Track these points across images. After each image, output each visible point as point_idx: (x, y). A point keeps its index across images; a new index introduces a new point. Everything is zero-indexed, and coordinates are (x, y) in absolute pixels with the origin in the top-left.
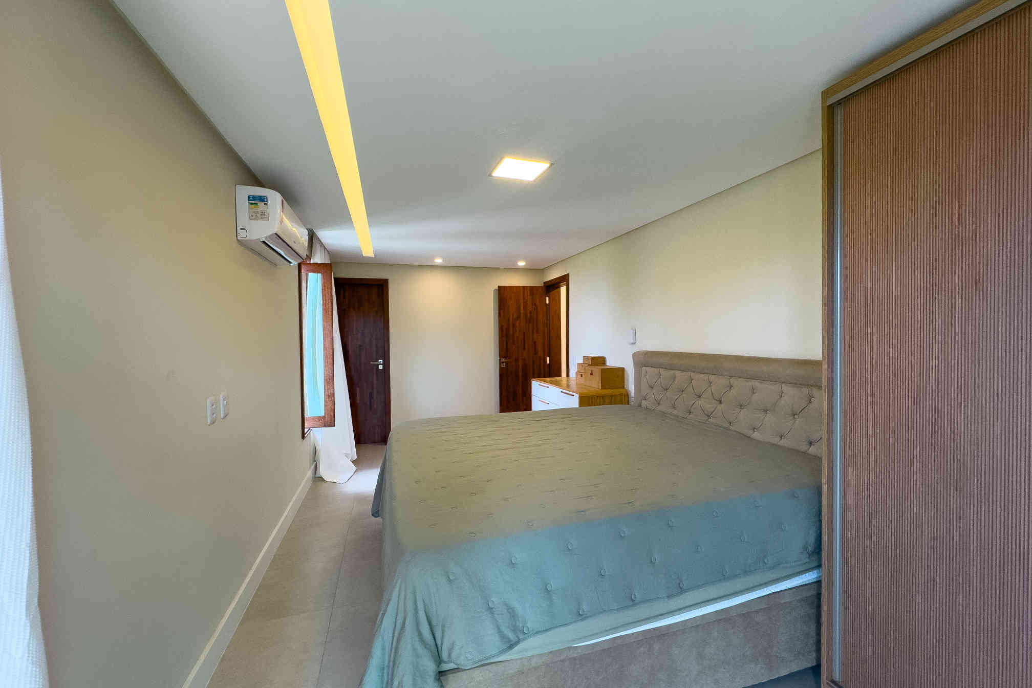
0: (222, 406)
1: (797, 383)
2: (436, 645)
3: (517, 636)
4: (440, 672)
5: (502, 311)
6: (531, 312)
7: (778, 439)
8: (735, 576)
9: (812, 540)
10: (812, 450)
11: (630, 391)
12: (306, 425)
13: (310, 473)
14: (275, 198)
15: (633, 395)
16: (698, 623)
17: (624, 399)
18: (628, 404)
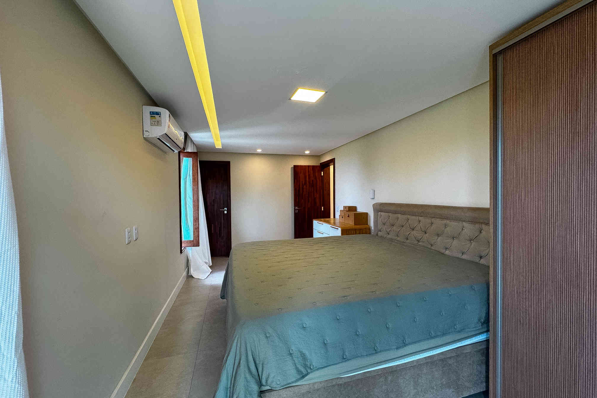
0: (134, 233)
1: (473, 221)
2: (259, 375)
3: (307, 371)
4: (261, 391)
5: (296, 180)
6: (312, 180)
7: (461, 254)
8: (436, 337)
9: (484, 315)
10: (482, 261)
11: (371, 227)
12: (183, 245)
13: (185, 274)
14: (165, 113)
15: (373, 228)
16: (415, 364)
17: (368, 231)
18: (370, 234)
